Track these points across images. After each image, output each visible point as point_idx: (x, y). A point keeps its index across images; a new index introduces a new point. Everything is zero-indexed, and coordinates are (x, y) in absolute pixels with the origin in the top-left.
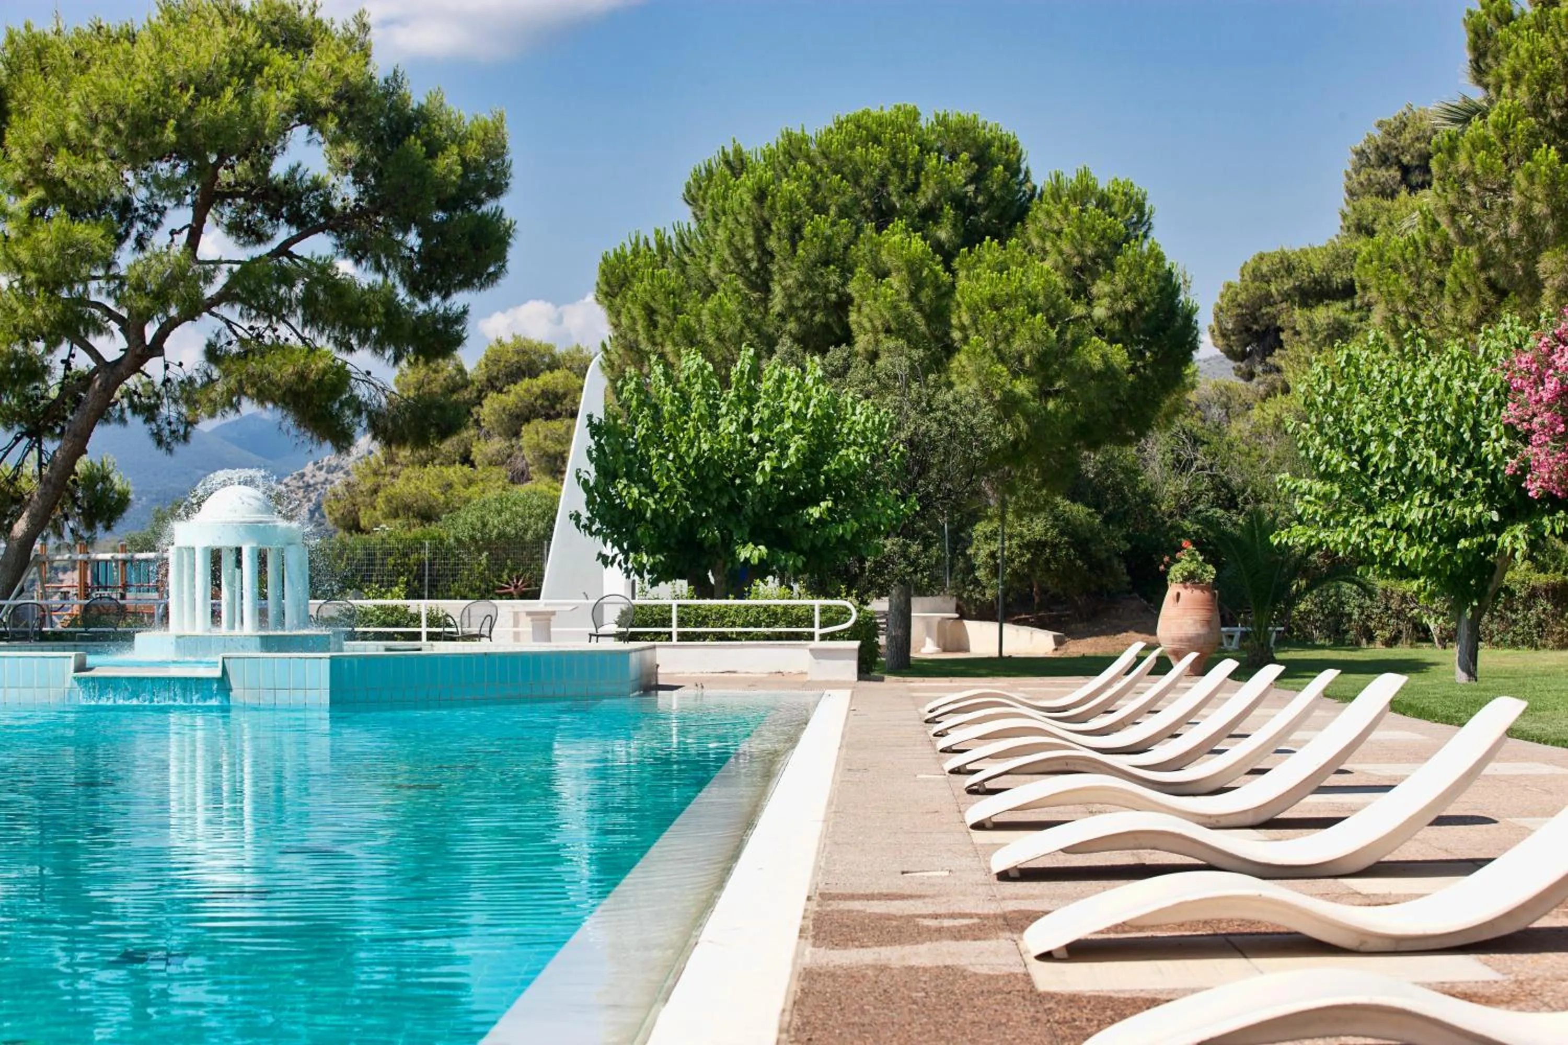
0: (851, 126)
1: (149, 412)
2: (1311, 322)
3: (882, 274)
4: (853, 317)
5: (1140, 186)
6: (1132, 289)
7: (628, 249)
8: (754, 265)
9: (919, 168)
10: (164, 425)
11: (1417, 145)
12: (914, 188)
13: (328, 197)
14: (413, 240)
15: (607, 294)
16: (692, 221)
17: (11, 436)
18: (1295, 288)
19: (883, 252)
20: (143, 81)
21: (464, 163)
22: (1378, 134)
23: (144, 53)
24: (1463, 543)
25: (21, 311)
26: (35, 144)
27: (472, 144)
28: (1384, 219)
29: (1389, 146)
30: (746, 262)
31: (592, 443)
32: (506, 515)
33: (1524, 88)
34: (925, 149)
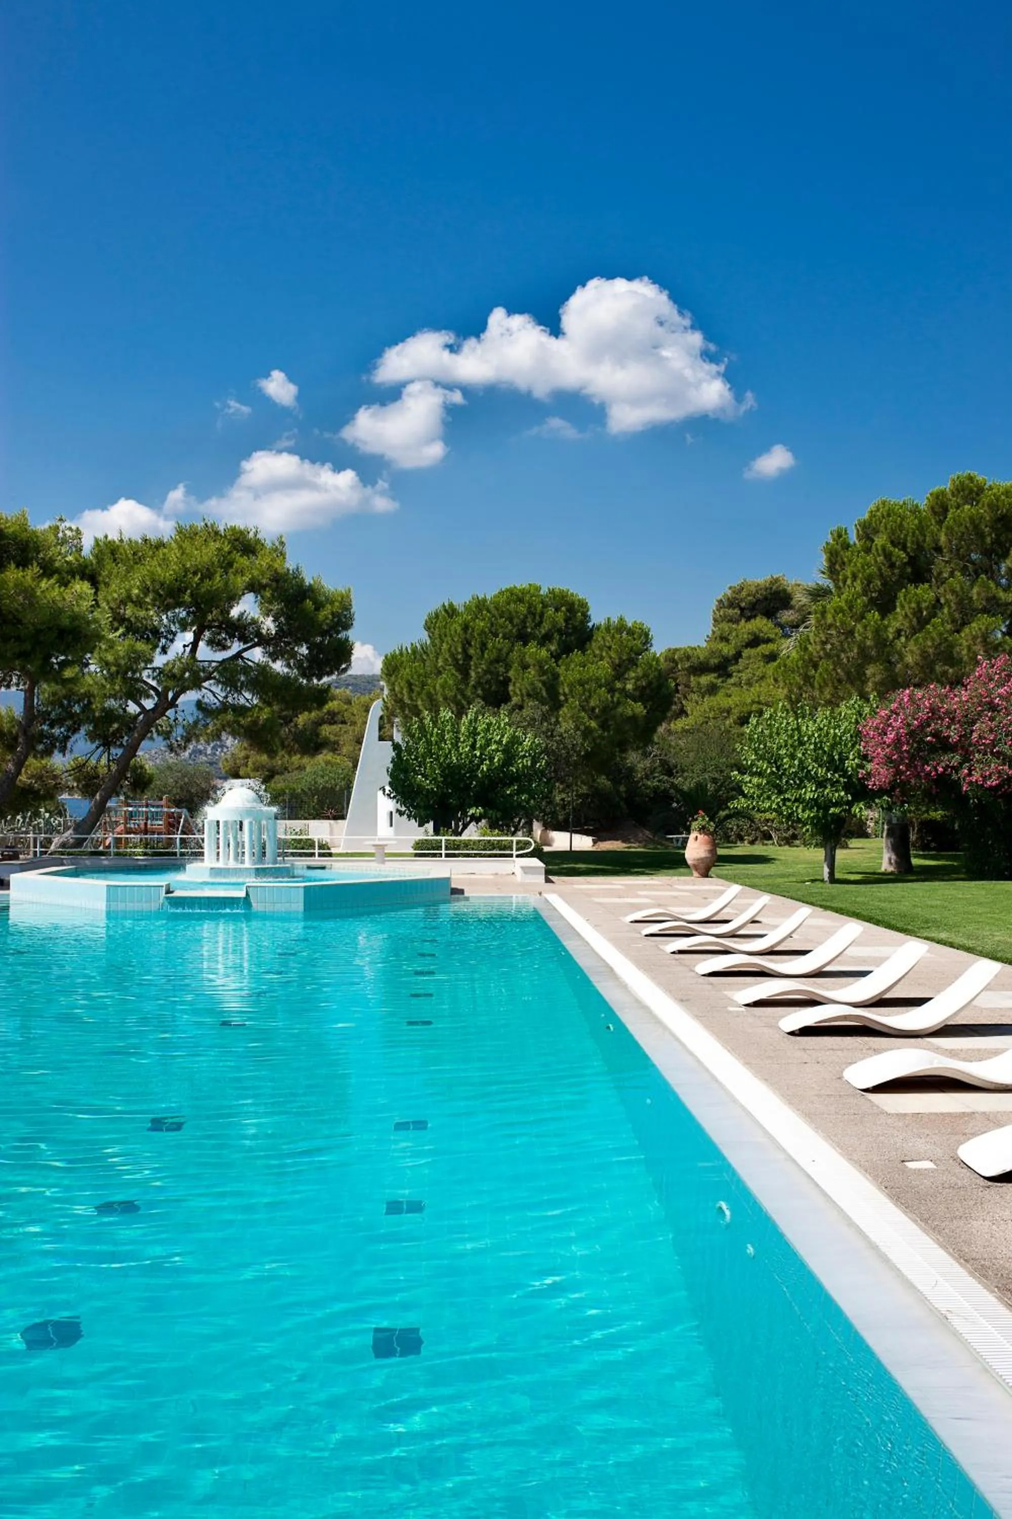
0: (509, 594)
1: (167, 735)
2: (699, 683)
3: (525, 667)
4: (511, 688)
5: (647, 625)
6: (645, 675)
7: (397, 652)
8: (461, 662)
9: (542, 615)
10: (174, 741)
11: (749, 598)
12: (539, 624)
13: (259, 628)
14: (304, 650)
15: (387, 675)
16: (428, 638)
17: (94, 746)
18: (690, 666)
19: (527, 656)
20: (173, 570)
21: (333, 614)
22: (729, 593)
23: (174, 555)
24: (832, 810)
25: (108, 686)
26: (115, 600)
27: (337, 604)
28: (734, 634)
29: (735, 598)
30: (457, 660)
31: (394, 754)
32: (327, 778)
33: (859, 582)
34: (545, 606)
